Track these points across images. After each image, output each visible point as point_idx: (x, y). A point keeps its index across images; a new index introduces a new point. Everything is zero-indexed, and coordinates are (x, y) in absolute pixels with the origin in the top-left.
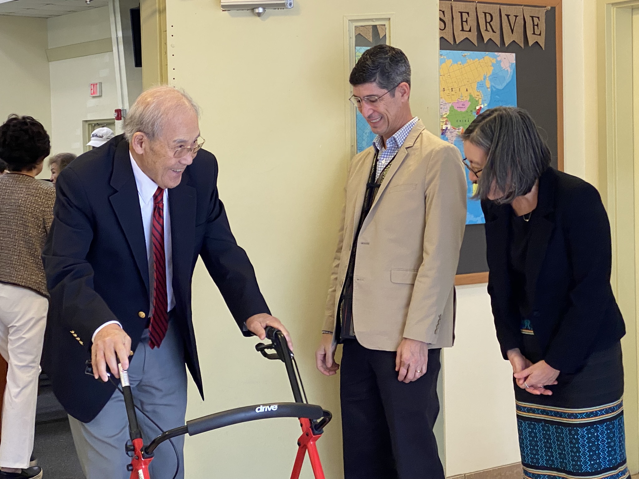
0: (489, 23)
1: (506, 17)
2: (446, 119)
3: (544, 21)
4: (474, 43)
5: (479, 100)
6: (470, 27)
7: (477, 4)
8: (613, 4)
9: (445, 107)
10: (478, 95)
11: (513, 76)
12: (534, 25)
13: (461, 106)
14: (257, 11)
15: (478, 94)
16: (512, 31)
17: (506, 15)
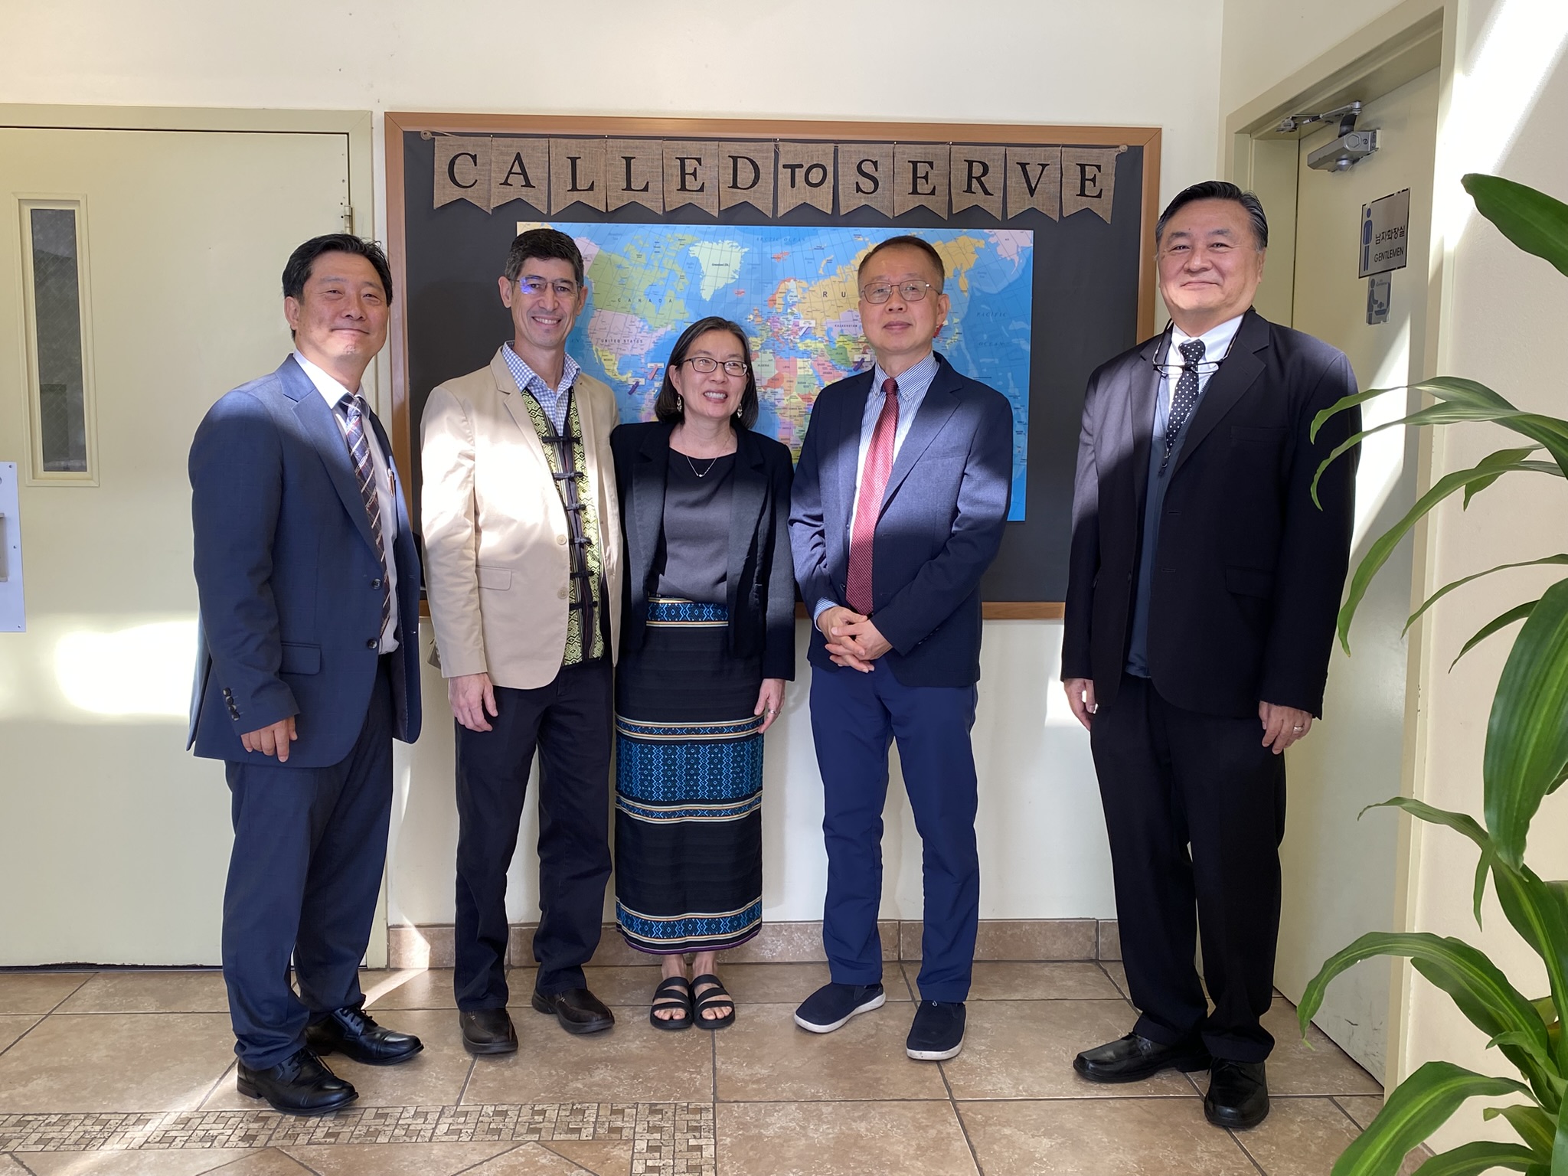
1: (1019, 168)
3: (1112, 171)
4: (939, 215)
6: (932, 187)
7: (955, 147)
11: (1024, 271)
12: (1083, 180)
16: (1032, 191)
17: (1017, 163)
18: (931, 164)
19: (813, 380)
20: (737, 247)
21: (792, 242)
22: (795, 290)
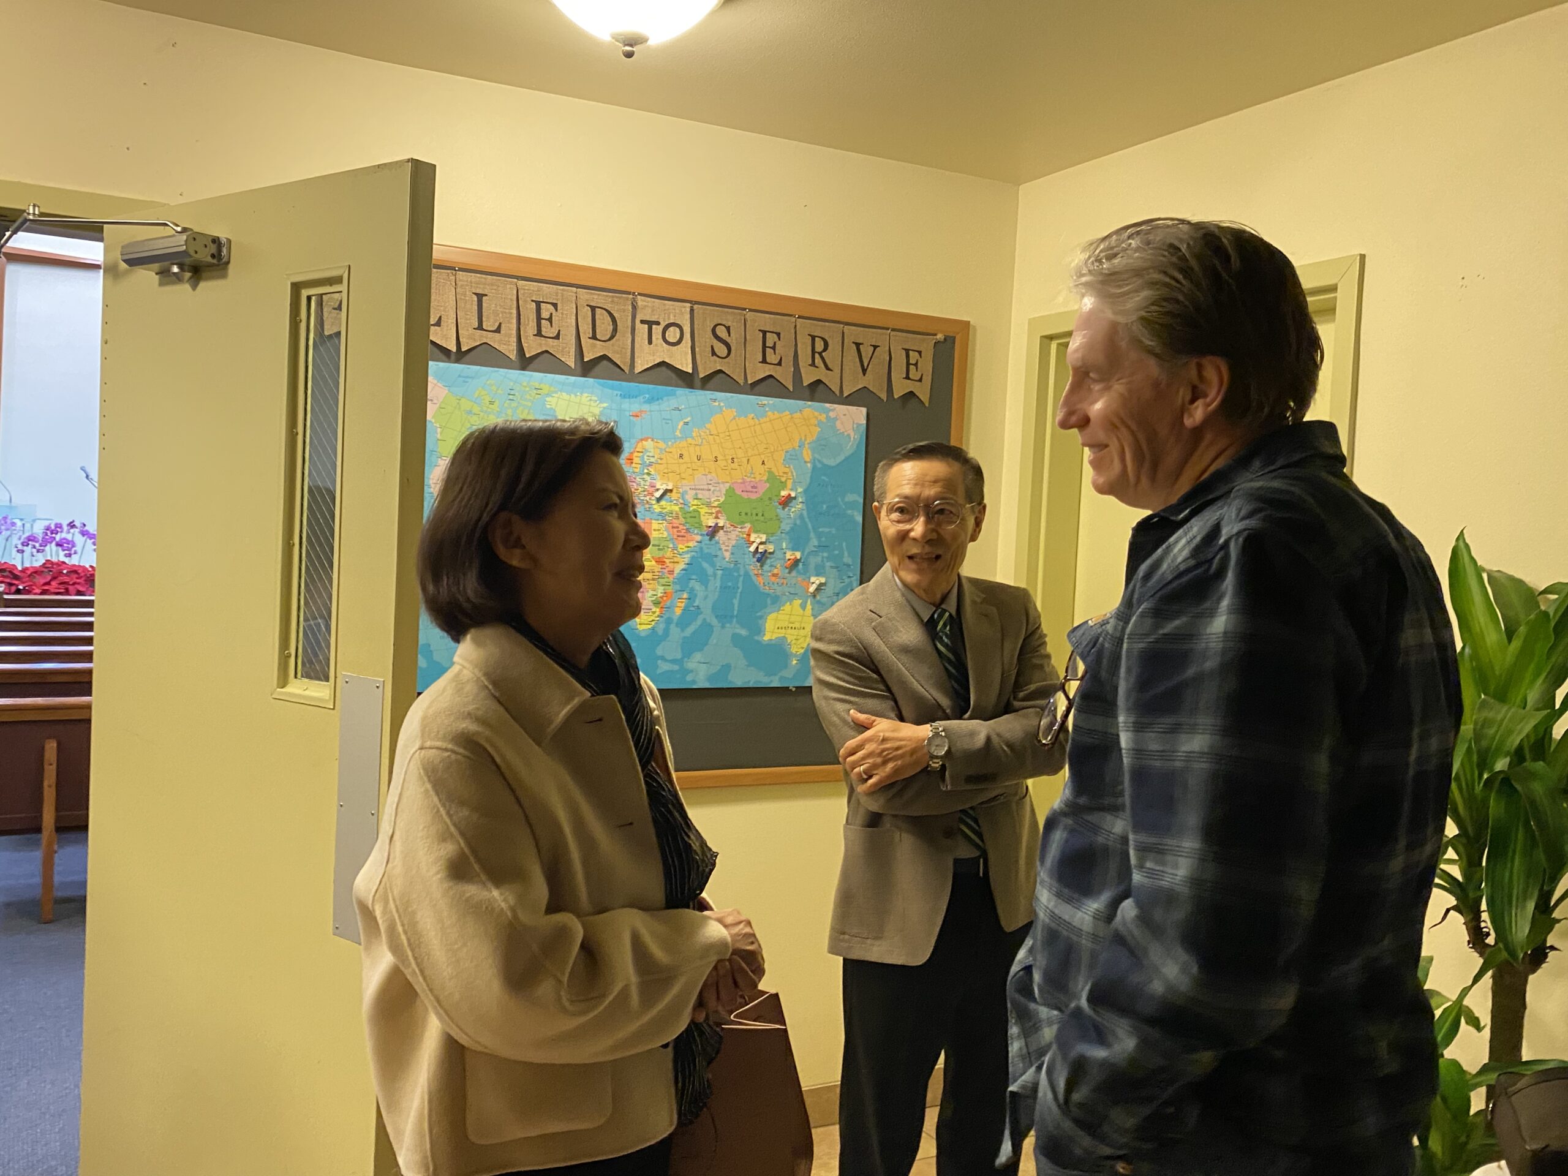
0: (820, 354)
1: (854, 347)
2: (718, 509)
3: (931, 358)
4: (786, 385)
5: (786, 481)
6: (779, 358)
7: (798, 320)
9: (718, 489)
10: (784, 473)
11: (859, 446)
12: (908, 364)
13: (751, 490)
15: (787, 470)
16: (864, 371)
17: (853, 343)
18: (778, 334)
19: (666, 543)
20: (596, 401)
21: (651, 401)
22: (652, 450)
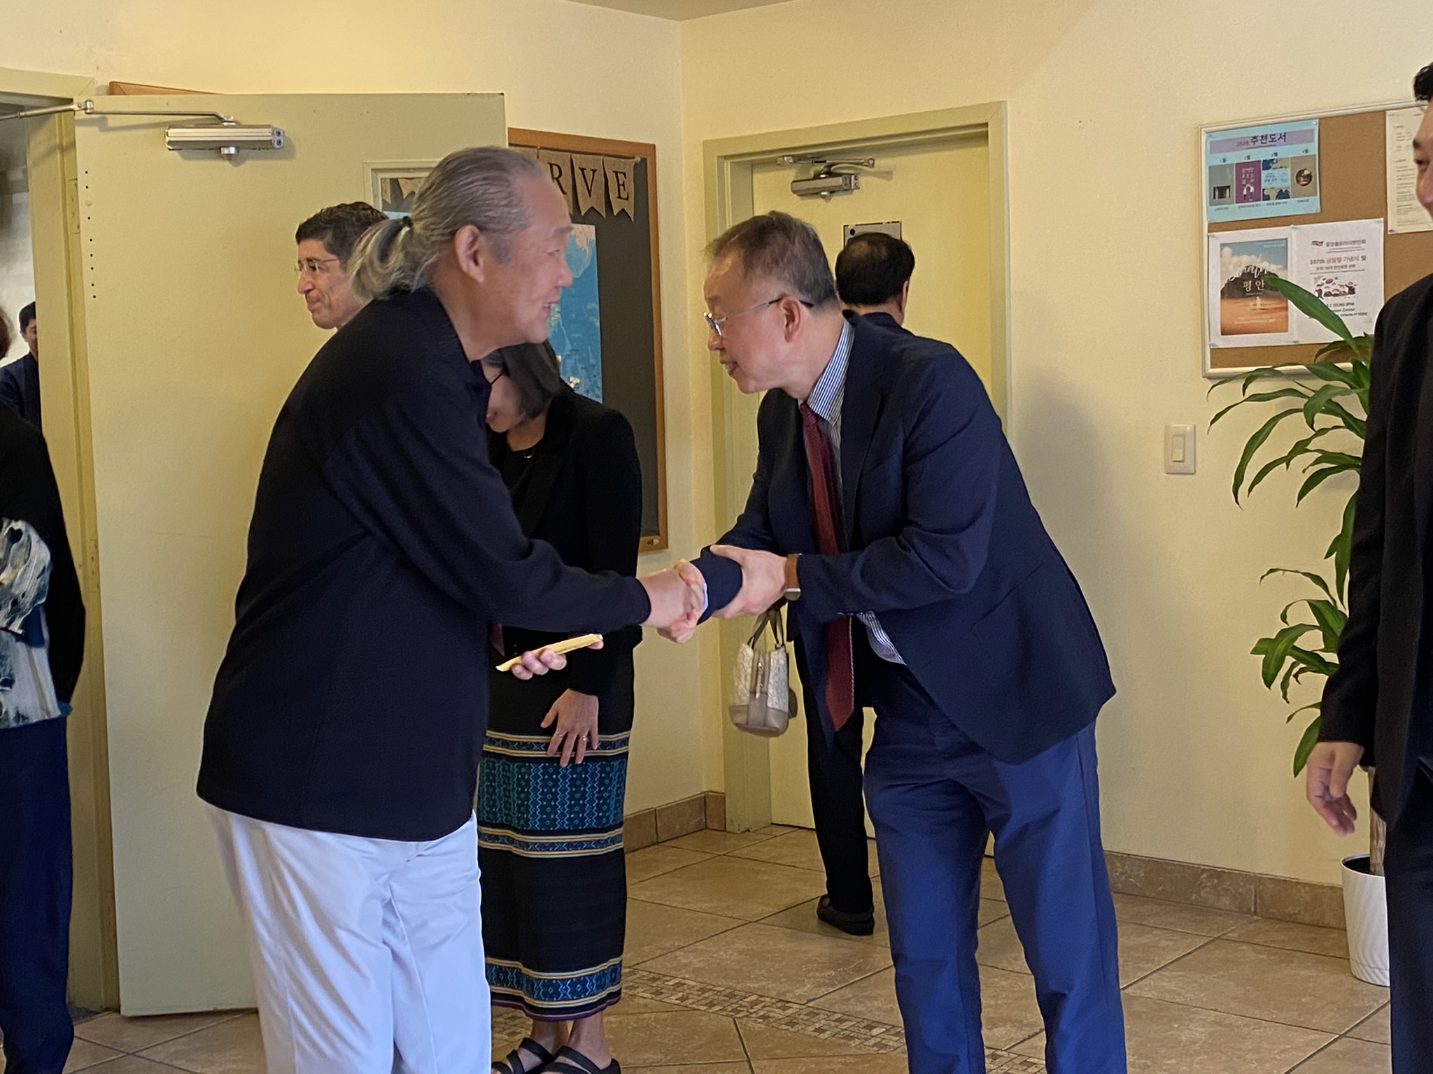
1: (580, 171)
3: (632, 178)
7: (541, 151)
8: (726, 157)
11: (592, 259)
12: (619, 185)
14: (225, 151)
16: (590, 192)
17: (579, 168)
